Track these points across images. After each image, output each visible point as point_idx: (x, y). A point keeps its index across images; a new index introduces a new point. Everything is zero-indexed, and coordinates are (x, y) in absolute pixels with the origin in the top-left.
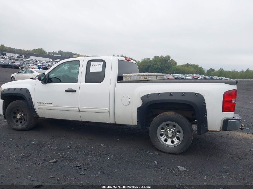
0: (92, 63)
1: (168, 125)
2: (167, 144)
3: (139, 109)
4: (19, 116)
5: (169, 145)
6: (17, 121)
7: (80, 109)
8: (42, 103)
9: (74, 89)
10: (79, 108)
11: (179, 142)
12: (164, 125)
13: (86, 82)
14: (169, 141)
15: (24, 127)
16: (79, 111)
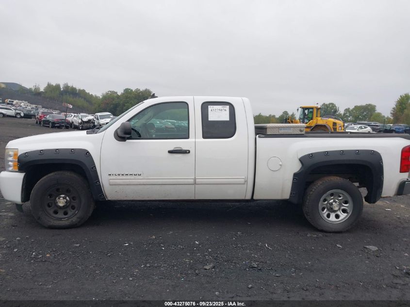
0: (210, 108)
1: (332, 195)
2: (330, 221)
3: (295, 175)
4: (61, 202)
5: (333, 222)
6: (56, 212)
7: (197, 180)
8: (119, 175)
9: (185, 148)
10: (195, 179)
11: (347, 216)
12: (327, 196)
13: (204, 137)
14: (333, 216)
15: (74, 221)
16: (195, 183)
